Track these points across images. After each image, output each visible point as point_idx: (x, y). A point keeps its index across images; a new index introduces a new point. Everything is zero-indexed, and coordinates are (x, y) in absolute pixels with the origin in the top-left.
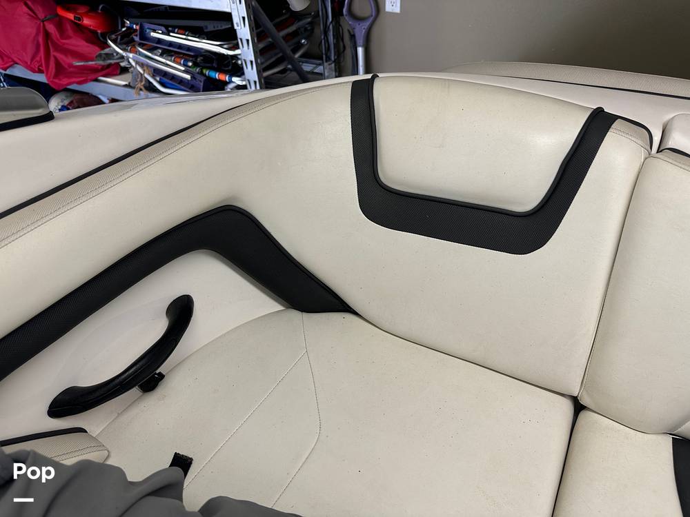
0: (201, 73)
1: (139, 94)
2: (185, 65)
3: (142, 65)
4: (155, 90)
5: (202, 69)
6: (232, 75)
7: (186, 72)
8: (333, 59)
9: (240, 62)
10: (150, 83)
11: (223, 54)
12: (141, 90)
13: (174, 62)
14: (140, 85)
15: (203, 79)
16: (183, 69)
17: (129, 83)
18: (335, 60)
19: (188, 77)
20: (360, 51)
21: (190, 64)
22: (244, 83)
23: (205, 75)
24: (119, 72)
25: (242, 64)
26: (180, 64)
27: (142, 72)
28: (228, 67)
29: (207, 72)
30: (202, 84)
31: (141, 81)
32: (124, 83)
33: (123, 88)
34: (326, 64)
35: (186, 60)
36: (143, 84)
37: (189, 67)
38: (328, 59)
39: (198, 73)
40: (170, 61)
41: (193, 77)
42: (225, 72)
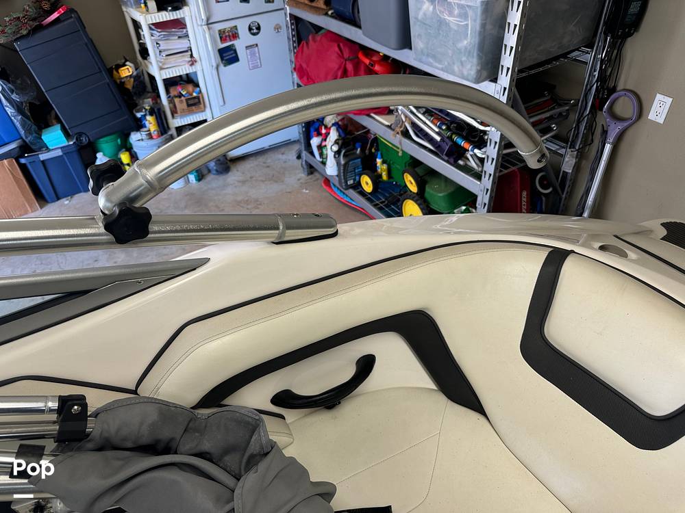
0: (450, 138)
1: (395, 136)
2: (439, 127)
3: (406, 117)
4: (410, 138)
5: (452, 134)
6: (475, 147)
7: (438, 133)
8: (577, 148)
9: (486, 137)
10: (407, 131)
11: (475, 127)
12: (398, 133)
13: (432, 122)
14: (399, 130)
15: (450, 143)
16: (437, 130)
17: (391, 125)
18: (579, 149)
19: (438, 138)
20: (608, 147)
21: (444, 127)
22: (483, 156)
23: (452, 140)
24: (386, 112)
25: (487, 139)
26: (436, 125)
27: (404, 120)
28: (475, 138)
29: (455, 138)
30: (448, 147)
31: (401, 127)
32: (387, 123)
33: (385, 128)
34: (568, 150)
35: (443, 123)
36: (402, 129)
37: (443, 130)
38: (572, 146)
39: (448, 137)
40: (429, 120)
41: (442, 140)
42: (470, 142)
